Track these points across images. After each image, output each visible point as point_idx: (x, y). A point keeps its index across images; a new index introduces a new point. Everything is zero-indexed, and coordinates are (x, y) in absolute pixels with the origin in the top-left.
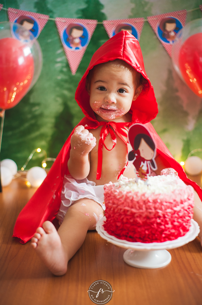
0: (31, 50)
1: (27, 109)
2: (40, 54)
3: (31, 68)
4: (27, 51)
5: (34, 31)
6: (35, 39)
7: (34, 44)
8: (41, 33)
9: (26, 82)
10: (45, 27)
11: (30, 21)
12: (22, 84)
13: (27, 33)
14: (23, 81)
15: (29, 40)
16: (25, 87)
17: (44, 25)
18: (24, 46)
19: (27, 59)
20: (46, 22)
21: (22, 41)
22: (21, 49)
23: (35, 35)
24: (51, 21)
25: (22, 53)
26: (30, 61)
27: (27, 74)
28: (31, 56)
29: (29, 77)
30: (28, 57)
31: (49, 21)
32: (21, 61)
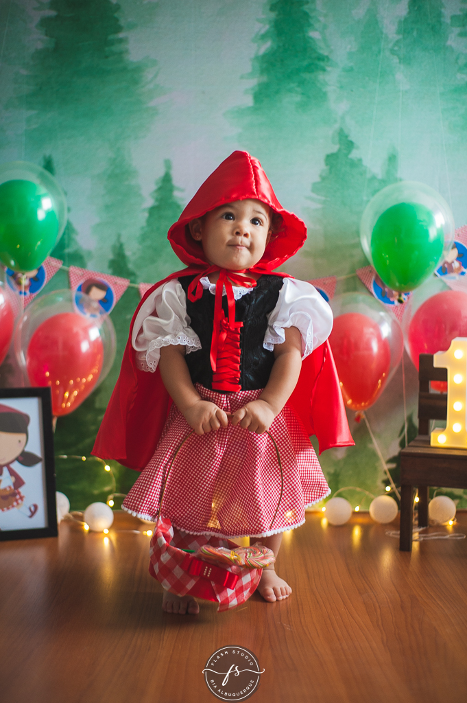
0: (100, 331)
1: (89, 417)
2: (114, 337)
3: (99, 357)
4: (94, 334)
5: (105, 303)
6: (106, 315)
7: (105, 322)
8: (116, 306)
9: (90, 377)
10: (123, 297)
11: (101, 286)
12: (84, 380)
13: (96, 305)
14: (86, 376)
15: (98, 315)
16: (88, 385)
17: (121, 293)
18: (91, 326)
19: (94, 344)
20: (124, 289)
21: (87, 317)
22: (86, 330)
23: (107, 309)
24: (133, 288)
25: (87, 336)
26: (98, 347)
27: (92, 366)
28: (100, 340)
29: (95, 370)
30: (96, 341)
31: (129, 288)
32: (85, 347)
